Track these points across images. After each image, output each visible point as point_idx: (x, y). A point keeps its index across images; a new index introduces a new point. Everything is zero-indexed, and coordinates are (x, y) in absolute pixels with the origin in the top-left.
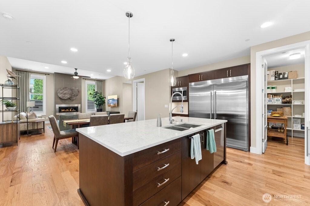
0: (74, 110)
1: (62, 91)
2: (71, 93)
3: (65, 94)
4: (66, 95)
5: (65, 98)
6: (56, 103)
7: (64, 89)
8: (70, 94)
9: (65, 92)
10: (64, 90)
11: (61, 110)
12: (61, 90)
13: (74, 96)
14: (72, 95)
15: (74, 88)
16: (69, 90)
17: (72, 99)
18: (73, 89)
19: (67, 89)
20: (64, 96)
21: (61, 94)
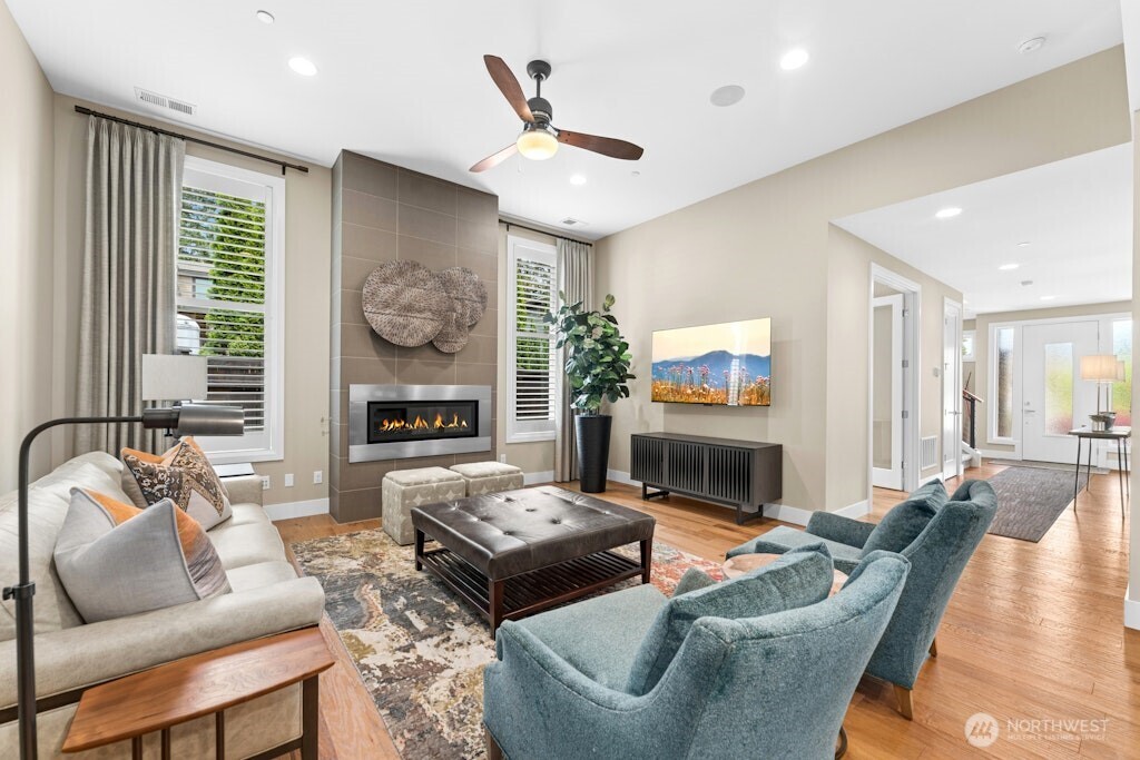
0: (460, 423)
1: (392, 289)
2: (443, 307)
3: (409, 309)
5: (410, 342)
6: (349, 373)
7: (401, 273)
8: (437, 313)
9: (409, 295)
10: (400, 283)
12: (385, 281)
13: (458, 326)
14: (447, 323)
15: (457, 272)
16: (429, 284)
17: (445, 349)
18: (451, 280)
19: (422, 274)
20: (405, 327)
21: (387, 305)
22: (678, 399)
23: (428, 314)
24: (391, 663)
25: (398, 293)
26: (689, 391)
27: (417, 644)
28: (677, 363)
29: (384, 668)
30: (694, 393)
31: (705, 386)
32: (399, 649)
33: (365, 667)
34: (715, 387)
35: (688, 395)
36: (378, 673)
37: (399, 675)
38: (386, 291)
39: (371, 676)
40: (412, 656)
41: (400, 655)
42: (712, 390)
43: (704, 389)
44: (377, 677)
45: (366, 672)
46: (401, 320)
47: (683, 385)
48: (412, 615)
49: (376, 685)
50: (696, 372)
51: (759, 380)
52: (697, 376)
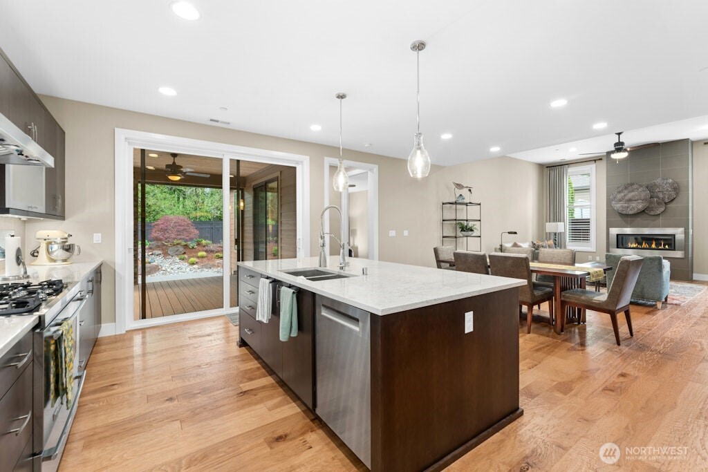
0: (664, 245)
1: (622, 194)
2: (648, 197)
3: (630, 200)
4: (634, 205)
5: (631, 212)
6: (609, 225)
7: (626, 188)
8: (644, 200)
9: (630, 195)
10: (626, 192)
11: (621, 241)
12: (619, 192)
13: (659, 203)
14: (651, 203)
15: (658, 181)
16: (640, 190)
17: (652, 213)
18: (655, 185)
19: (635, 186)
20: (628, 207)
21: (620, 201)
23: (641, 201)
25: (625, 196)
38: (619, 196)
46: (626, 205)
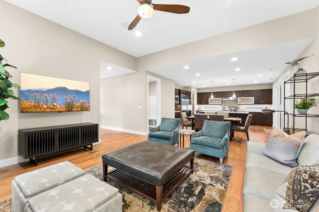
22: (38, 110)
24: (219, 184)
26: (45, 107)
27: (208, 184)
28: (37, 91)
29: (221, 185)
30: (48, 107)
31: (55, 104)
32: (213, 186)
33: (225, 188)
34: (60, 104)
35: (45, 108)
36: (224, 185)
37: (220, 181)
39: (226, 185)
40: (213, 183)
41: (215, 185)
42: (58, 106)
43: (54, 105)
44: (225, 184)
45: (226, 187)
47: (41, 103)
48: (197, 192)
49: (227, 183)
50: (49, 97)
51: (81, 102)
52: (50, 99)
